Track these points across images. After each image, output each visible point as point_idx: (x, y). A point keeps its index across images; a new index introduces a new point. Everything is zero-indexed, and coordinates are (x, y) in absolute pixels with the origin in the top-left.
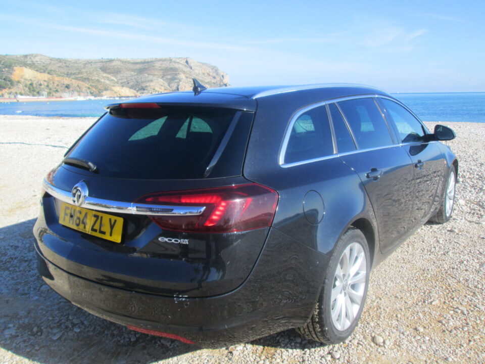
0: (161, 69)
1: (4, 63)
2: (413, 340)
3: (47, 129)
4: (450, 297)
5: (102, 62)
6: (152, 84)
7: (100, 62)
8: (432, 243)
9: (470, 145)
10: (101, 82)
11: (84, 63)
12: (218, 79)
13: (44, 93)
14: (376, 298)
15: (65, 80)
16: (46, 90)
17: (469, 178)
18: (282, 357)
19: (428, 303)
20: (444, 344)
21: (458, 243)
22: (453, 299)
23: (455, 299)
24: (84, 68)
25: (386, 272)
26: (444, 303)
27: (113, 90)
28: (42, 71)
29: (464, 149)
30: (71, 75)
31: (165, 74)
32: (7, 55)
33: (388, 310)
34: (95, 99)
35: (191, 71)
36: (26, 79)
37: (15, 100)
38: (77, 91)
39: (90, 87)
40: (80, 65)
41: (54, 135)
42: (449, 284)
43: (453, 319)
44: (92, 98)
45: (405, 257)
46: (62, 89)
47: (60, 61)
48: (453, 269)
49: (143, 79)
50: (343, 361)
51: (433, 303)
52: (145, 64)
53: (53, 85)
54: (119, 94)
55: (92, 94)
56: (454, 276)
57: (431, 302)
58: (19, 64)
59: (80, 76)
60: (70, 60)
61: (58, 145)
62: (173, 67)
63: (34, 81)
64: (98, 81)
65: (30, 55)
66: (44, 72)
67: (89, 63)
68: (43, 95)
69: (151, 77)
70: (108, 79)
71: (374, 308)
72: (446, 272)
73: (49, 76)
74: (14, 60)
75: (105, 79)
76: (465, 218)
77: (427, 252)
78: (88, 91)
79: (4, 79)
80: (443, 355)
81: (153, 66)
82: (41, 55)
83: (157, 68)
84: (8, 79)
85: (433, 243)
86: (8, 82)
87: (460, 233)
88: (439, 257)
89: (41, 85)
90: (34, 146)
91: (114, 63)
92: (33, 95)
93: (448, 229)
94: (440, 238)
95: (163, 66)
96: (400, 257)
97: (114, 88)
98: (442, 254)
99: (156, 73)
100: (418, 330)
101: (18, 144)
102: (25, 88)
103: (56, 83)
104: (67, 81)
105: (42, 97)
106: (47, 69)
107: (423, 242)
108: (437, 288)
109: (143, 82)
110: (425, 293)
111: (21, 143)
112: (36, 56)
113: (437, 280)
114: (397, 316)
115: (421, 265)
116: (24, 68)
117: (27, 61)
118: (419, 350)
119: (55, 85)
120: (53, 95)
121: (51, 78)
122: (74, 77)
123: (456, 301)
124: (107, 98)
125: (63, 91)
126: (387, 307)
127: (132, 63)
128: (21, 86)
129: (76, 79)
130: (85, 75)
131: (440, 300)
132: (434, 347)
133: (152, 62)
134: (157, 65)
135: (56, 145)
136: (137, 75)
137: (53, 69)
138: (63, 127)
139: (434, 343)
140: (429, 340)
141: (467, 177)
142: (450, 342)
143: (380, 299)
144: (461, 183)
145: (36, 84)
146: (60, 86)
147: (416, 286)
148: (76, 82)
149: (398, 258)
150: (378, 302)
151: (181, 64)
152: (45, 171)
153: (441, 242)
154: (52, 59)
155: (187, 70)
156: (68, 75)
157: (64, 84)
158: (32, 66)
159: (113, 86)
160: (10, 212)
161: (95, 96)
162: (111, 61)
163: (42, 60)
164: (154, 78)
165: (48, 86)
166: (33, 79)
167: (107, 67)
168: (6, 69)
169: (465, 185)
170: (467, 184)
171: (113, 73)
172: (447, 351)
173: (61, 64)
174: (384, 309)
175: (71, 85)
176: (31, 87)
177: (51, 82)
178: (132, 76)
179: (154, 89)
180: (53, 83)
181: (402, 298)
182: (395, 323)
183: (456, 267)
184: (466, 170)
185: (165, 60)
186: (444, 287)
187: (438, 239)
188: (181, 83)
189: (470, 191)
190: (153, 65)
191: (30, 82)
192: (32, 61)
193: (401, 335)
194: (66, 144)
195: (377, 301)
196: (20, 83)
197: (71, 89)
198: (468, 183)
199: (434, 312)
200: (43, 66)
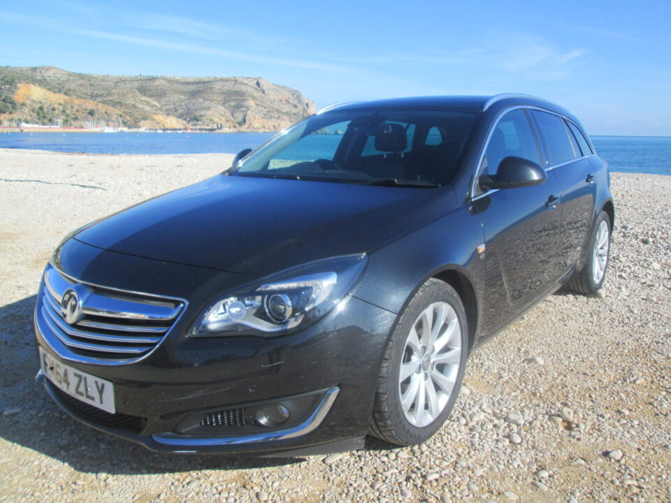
0: (222, 93)
1: (3, 78)
2: (617, 424)
3: (70, 165)
4: (659, 376)
5: (140, 80)
6: (209, 113)
7: (137, 81)
8: (623, 313)
9: (656, 200)
10: (139, 108)
11: (114, 80)
12: (300, 108)
13: (58, 120)
14: (559, 375)
15: (87, 103)
16: (61, 117)
17: (661, 238)
18: (442, 440)
19: (630, 382)
20: (659, 430)
21: (659, 314)
22: (663, 377)
23: (666, 378)
24: (115, 88)
25: (567, 344)
26: (652, 382)
27: (153, 120)
28: (57, 90)
29: (649, 205)
30: (96, 97)
31: (227, 99)
32: (8, 67)
33: (577, 389)
34: (129, 131)
35: (263, 95)
36: (33, 101)
37: (18, 130)
38: (104, 119)
39: (123, 115)
40: (110, 84)
41: (81, 172)
42: (655, 360)
43: (667, 400)
44: (126, 130)
45: (589, 328)
46: (84, 115)
47: (81, 76)
48: (658, 343)
49: (196, 106)
50: (526, 446)
51: (638, 382)
52: (200, 85)
53: (72, 110)
54: (163, 126)
55: (125, 124)
56: (660, 351)
57: (634, 381)
58: (24, 80)
59: (109, 98)
60: (96, 76)
61: (88, 185)
62: (239, 90)
63: (45, 103)
64: (134, 106)
65: (40, 68)
66: (60, 91)
67: (122, 81)
68: (57, 124)
69: (207, 103)
70: (148, 103)
71: (558, 386)
72: (649, 347)
73: (66, 97)
74: (18, 73)
75: (144, 103)
76: (663, 285)
77: (619, 323)
78: (120, 120)
79: (4, 100)
80: (661, 442)
81: (211, 88)
82: (56, 68)
83: (216, 90)
84: (9, 101)
85: (625, 313)
86: (8, 104)
87: (660, 302)
88: (635, 329)
89: (54, 109)
90: (55, 185)
91: (157, 83)
92: (44, 124)
93: (642, 297)
94: (633, 307)
95: (225, 88)
96: (582, 328)
97: (156, 117)
98: (639, 326)
99: (215, 98)
100: (622, 413)
101: (32, 183)
102: (31, 113)
103: (76, 107)
104: (90, 105)
105: (55, 127)
106: (63, 87)
107: (611, 311)
108: (640, 365)
109: (196, 110)
110: (623, 370)
111: (36, 181)
112: (49, 69)
113: (638, 356)
114: (590, 396)
115: (612, 338)
116: (32, 85)
117: (35, 76)
118: (627, 435)
119: (74, 110)
120: (71, 125)
121: (68, 101)
122: (100, 99)
123: (667, 380)
124: (146, 130)
125: (85, 119)
126: (576, 386)
127: (182, 83)
128: (26, 110)
129: (104, 102)
130: (116, 98)
131: (646, 379)
132: (647, 432)
133: (210, 82)
134: (217, 86)
135: (85, 185)
136: (189, 99)
137: (72, 88)
138: (92, 163)
139: (645, 428)
140: (639, 424)
141: (658, 237)
142: (667, 427)
143: (565, 376)
144: (651, 244)
145: (47, 108)
146: (80, 113)
147: (610, 362)
148: (103, 107)
149: (580, 330)
150: (562, 380)
151: (250, 86)
152: (75, 215)
153: (635, 312)
154: (70, 75)
155: (258, 94)
156: (93, 96)
157: (86, 110)
158: (43, 83)
159: (155, 114)
160: (37, 263)
161: (130, 128)
162: (152, 79)
163: (57, 75)
164: (212, 104)
165: (64, 111)
166: (43, 102)
167: (146, 87)
168: (7, 86)
169: (657, 246)
170: (659, 245)
171: (155, 96)
172: (665, 438)
173: (83, 81)
174: (571, 388)
175: (96, 111)
176: (41, 112)
177: (69, 106)
178: (181, 101)
179: (211, 120)
180: (72, 107)
181: (593, 375)
182: (589, 404)
183: (661, 341)
184: (656, 228)
185: (227, 80)
186: (649, 364)
187: (631, 308)
188: (249, 112)
189: (665, 254)
190: (211, 86)
191: (39, 105)
192: (43, 76)
193: (601, 419)
194: (100, 184)
195: (560, 378)
196: (26, 106)
197: (96, 116)
198: (660, 243)
199: (640, 393)
200: (58, 84)
